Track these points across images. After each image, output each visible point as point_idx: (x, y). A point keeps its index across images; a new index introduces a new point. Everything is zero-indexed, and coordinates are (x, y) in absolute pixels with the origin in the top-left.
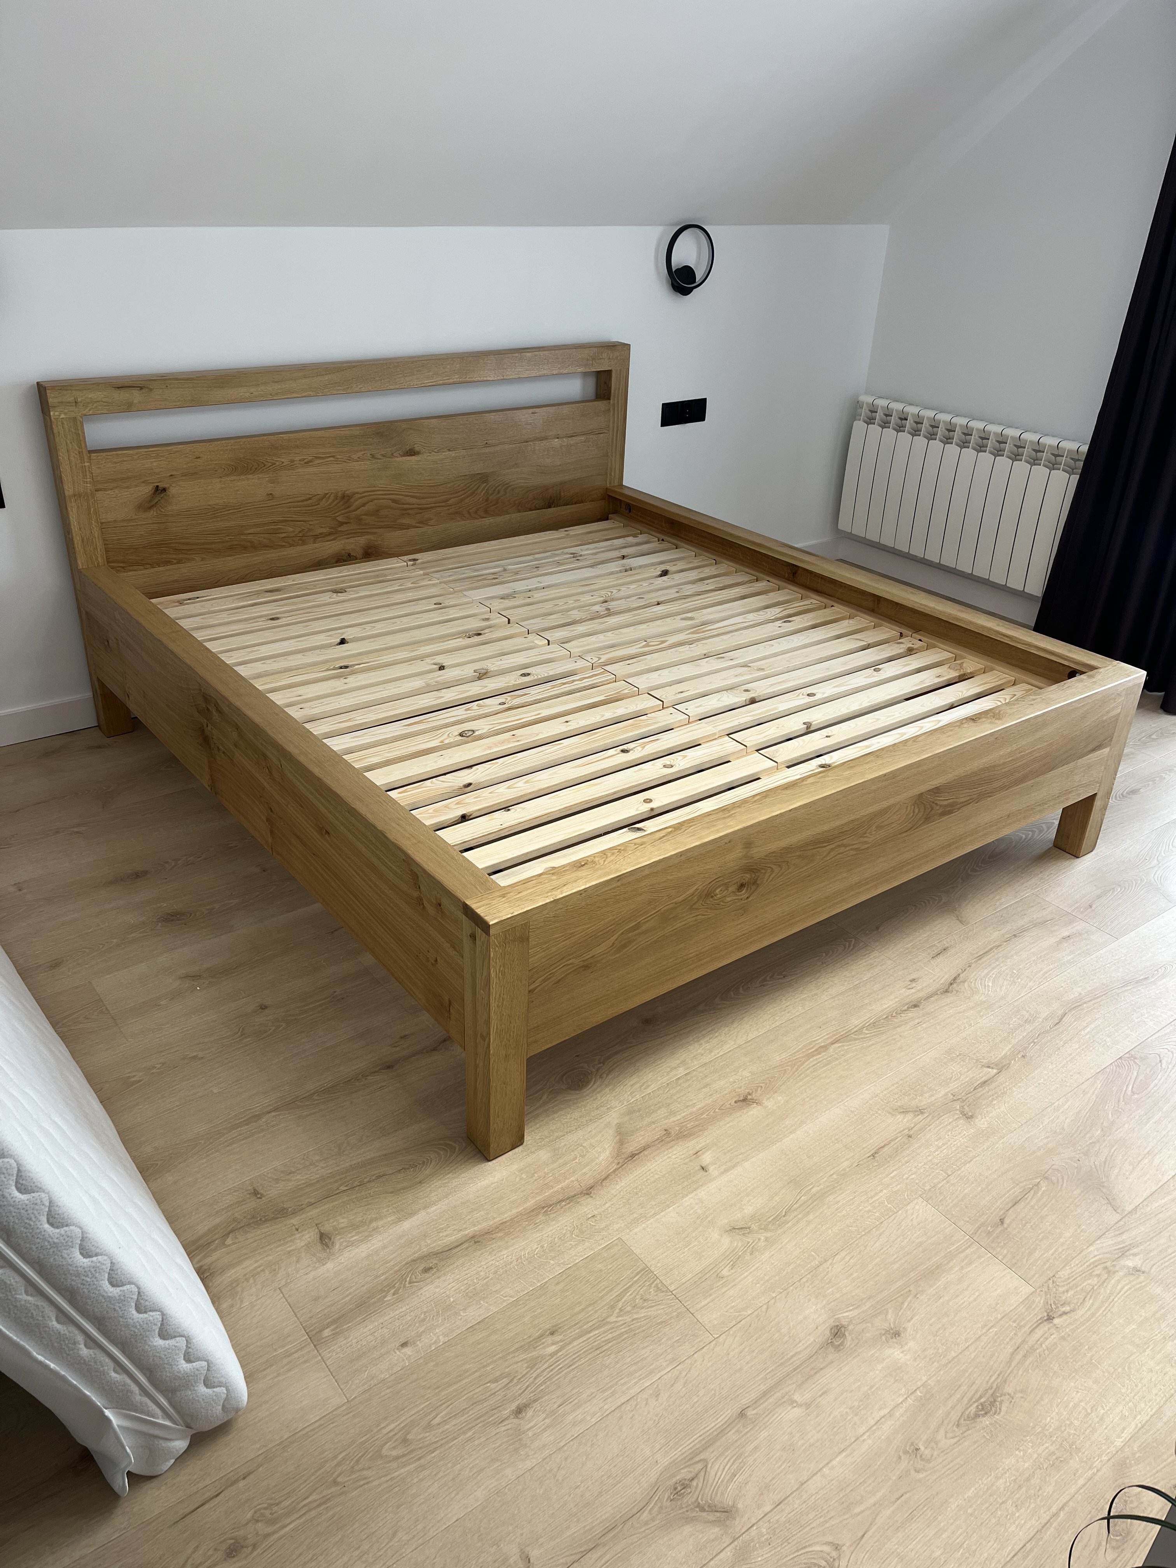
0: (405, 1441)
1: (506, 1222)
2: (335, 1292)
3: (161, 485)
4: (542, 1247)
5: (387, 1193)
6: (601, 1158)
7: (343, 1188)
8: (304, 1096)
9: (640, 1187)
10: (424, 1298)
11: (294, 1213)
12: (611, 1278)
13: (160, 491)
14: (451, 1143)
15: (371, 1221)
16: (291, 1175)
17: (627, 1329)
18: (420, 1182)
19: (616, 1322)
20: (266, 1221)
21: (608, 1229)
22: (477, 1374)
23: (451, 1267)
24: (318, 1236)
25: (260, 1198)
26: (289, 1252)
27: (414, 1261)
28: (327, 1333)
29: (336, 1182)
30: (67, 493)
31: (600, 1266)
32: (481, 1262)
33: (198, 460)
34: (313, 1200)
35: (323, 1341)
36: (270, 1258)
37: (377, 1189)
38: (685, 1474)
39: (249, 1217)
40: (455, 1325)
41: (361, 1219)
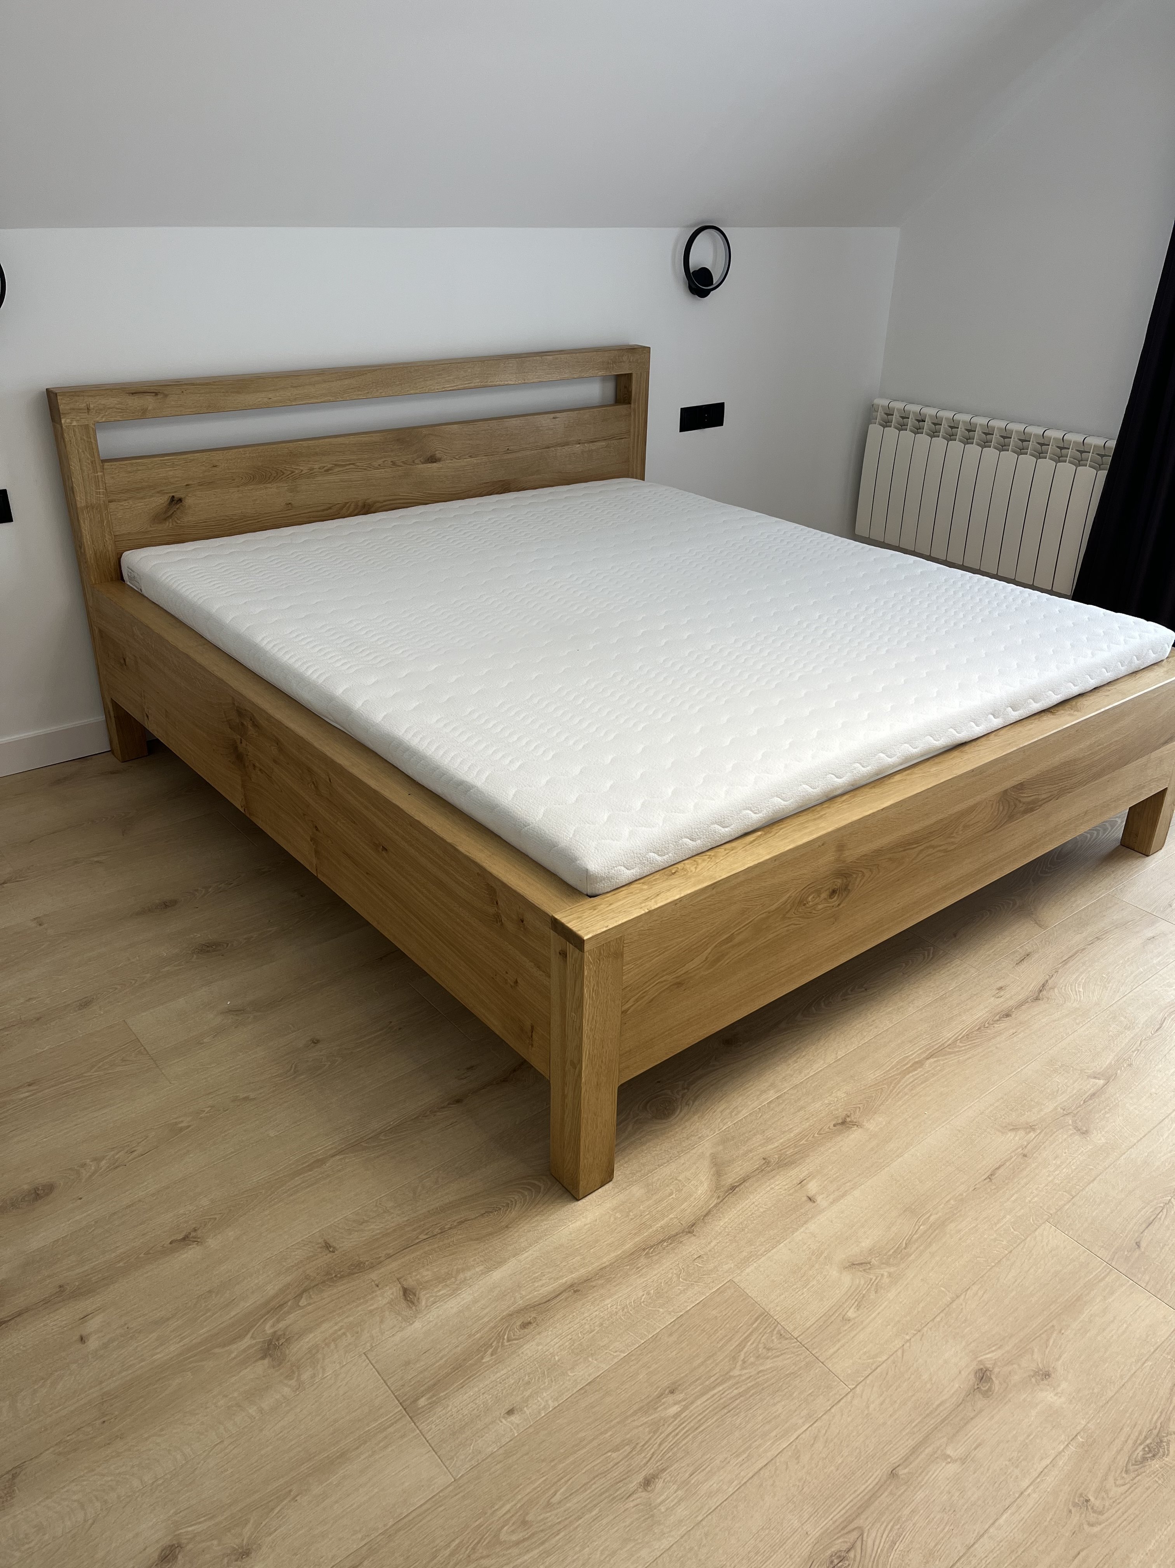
0: (524, 1523)
1: (605, 1268)
2: (427, 1354)
3: (177, 495)
4: (648, 1294)
5: (472, 1240)
6: (699, 1192)
7: (423, 1237)
8: (370, 1136)
9: (745, 1222)
10: (526, 1358)
11: (372, 1267)
12: (728, 1325)
13: (175, 501)
14: (536, 1182)
15: (458, 1272)
16: (365, 1224)
17: (753, 1383)
18: (507, 1227)
19: (740, 1375)
20: (342, 1277)
21: (718, 1270)
22: (595, 1443)
23: (551, 1321)
24: (401, 1293)
25: (333, 1252)
26: (371, 1311)
27: (510, 1315)
28: (422, 1402)
29: (414, 1230)
30: (79, 506)
31: (714, 1312)
32: (583, 1313)
33: (215, 469)
34: (391, 1251)
35: (419, 1411)
36: (351, 1319)
37: (460, 1237)
38: (839, 1545)
39: (323, 1273)
40: (563, 1387)
41: (446, 1270)
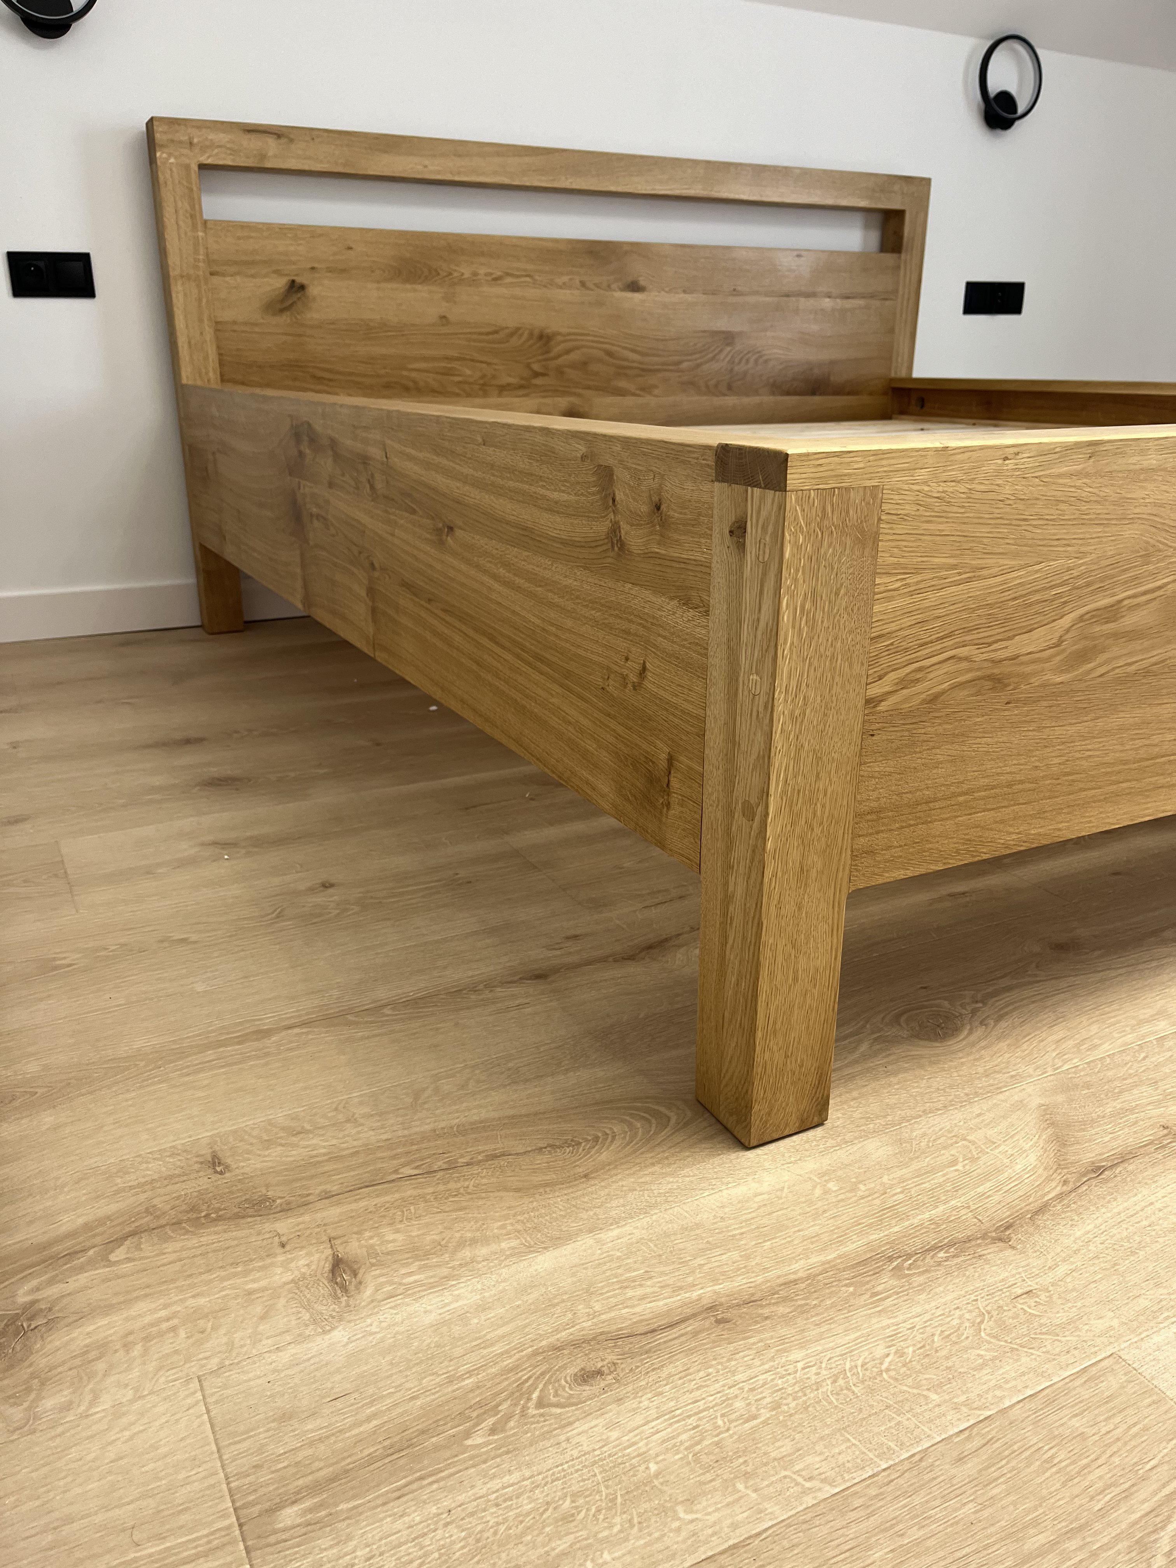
1: (795, 1282)
2: (338, 1404)
3: (299, 280)
4: (900, 1354)
5: (506, 1189)
6: (1018, 1168)
9: (1137, 1239)
10: (575, 1453)
11: (287, 1209)
13: (296, 288)
14: (663, 1109)
15: (462, 1244)
16: (302, 1136)
18: (586, 1176)
20: (219, 1219)
23: (653, 1377)
24: (328, 1266)
25: (221, 1173)
26: (250, 1293)
27: (557, 1348)
28: (290, 1515)
29: (394, 1157)
32: (733, 1373)
34: (335, 1188)
35: (272, 1539)
36: (202, 1301)
37: (484, 1181)
39: (184, 1207)
41: (437, 1237)
